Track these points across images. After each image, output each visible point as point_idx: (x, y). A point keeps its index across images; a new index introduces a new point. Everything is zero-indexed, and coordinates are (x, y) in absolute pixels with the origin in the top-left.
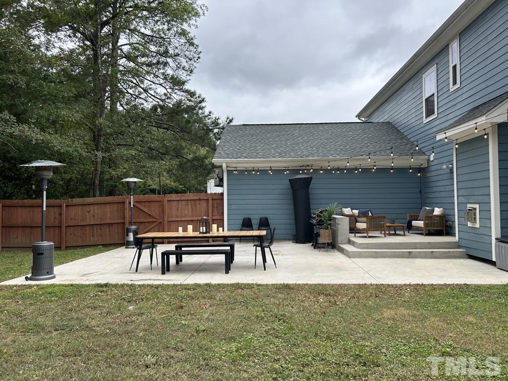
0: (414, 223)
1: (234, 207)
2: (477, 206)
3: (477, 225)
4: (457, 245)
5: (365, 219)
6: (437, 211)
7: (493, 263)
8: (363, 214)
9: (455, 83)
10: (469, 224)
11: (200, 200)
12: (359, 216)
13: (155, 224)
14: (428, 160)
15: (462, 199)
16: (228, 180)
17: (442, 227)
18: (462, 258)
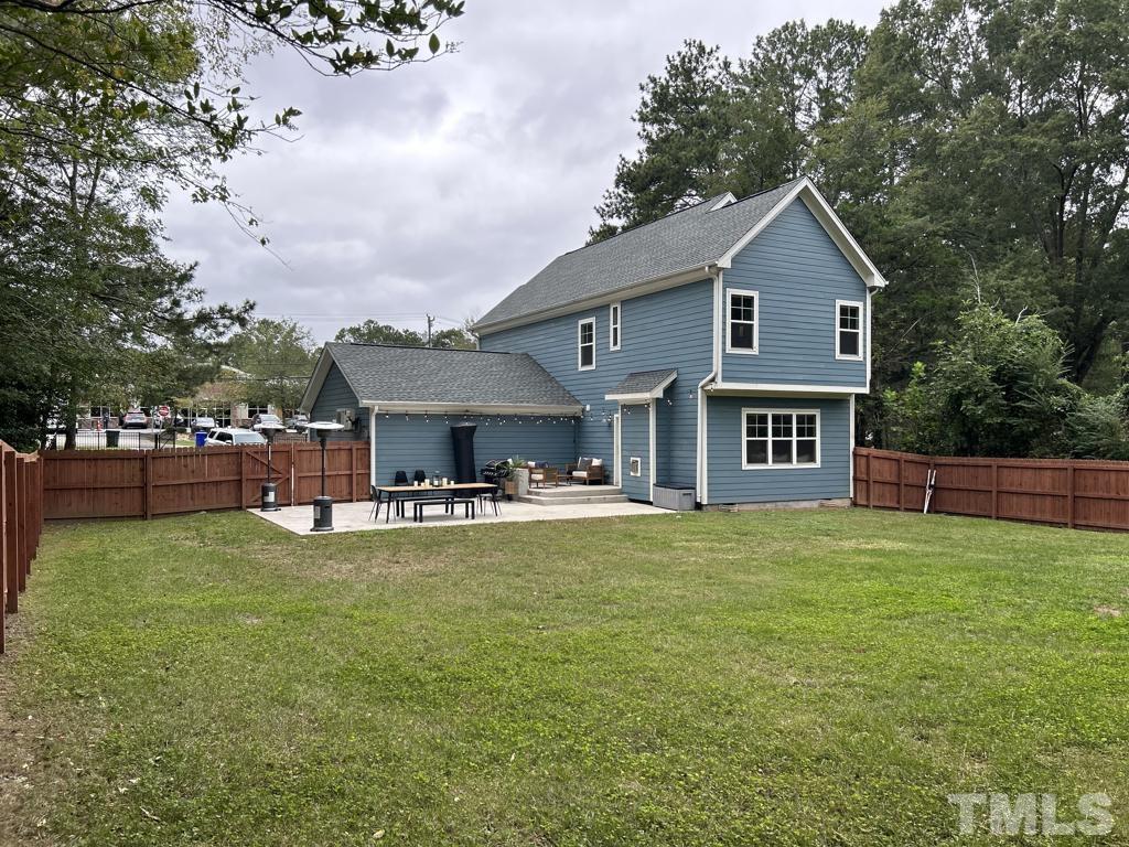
0: (575, 473)
1: (383, 458)
2: (639, 459)
3: (639, 475)
4: (621, 492)
5: (541, 471)
6: (596, 462)
7: (651, 503)
8: (539, 466)
9: (615, 344)
10: (632, 474)
11: (339, 449)
12: (536, 468)
13: (280, 481)
14: (583, 410)
15: (626, 453)
16: (376, 426)
17: (601, 477)
18: (624, 501)
